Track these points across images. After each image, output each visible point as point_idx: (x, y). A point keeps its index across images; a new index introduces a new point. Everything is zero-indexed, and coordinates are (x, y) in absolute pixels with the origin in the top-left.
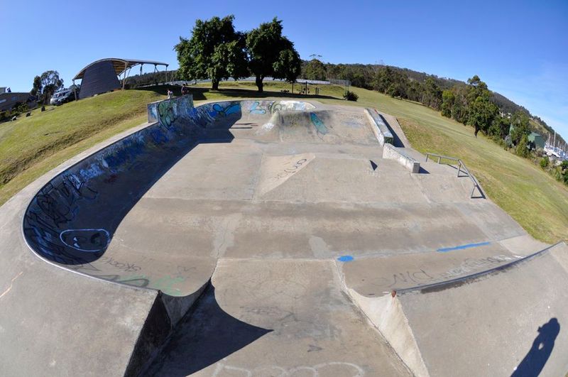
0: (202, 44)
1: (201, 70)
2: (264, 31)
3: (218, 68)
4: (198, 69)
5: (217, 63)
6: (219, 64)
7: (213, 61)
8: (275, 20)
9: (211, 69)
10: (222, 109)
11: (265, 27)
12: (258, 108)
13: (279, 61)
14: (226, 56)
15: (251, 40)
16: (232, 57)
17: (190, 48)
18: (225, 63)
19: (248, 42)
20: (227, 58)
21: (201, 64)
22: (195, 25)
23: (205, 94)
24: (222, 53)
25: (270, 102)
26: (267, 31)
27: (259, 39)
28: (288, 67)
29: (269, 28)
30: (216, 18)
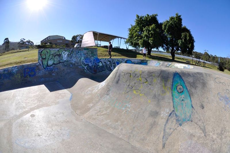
0: (139, 27)
2: (171, 20)
5: (144, 37)
8: (177, 14)
11: (172, 18)
13: (182, 39)
14: (149, 33)
15: (164, 25)
19: (163, 27)
20: (149, 35)
22: (136, 18)
25: (168, 64)
26: (173, 21)
27: (169, 25)
28: (187, 43)
29: (174, 19)
30: (147, 15)
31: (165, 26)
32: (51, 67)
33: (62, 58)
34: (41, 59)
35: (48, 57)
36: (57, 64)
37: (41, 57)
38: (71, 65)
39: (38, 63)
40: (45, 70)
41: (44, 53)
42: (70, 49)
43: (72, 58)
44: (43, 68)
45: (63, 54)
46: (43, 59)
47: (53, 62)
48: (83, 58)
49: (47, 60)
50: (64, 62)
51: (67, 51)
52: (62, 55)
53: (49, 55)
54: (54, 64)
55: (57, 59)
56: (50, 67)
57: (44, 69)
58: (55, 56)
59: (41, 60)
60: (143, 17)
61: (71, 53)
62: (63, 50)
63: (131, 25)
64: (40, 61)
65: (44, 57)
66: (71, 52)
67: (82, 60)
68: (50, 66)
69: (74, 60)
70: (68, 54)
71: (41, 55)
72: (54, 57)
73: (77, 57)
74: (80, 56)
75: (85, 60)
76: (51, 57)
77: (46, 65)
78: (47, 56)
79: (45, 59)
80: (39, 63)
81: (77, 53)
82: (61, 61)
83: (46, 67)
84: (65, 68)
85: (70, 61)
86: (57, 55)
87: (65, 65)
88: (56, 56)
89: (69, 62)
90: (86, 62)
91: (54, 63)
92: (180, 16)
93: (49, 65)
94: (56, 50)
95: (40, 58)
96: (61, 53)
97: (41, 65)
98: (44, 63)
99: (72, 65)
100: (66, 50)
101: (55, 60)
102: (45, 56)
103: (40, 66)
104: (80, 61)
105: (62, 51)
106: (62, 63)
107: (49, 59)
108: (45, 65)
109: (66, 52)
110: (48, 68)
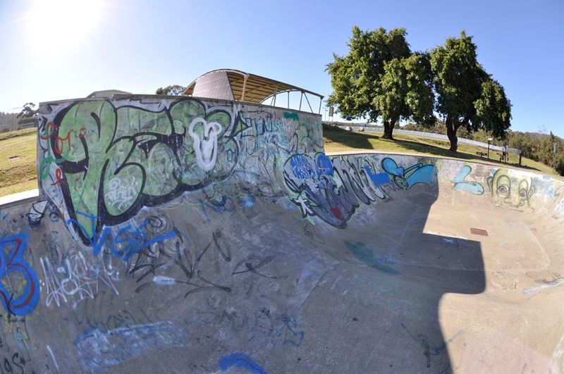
0: (365, 60)
1: (365, 99)
2: (452, 48)
3: (392, 98)
4: (359, 96)
5: (390, 89)
6: (394, 90)
7: (383, 86)
8: (463, 34)
9: (381, 97)
10: (400, 171)
11: (453, 43)
12: (469, 178)
13: (483, 98)
14: (403, 77)
16: (413, 80)
17: (347, 67)
18: (403, 91)
19: (433, 64)
20: (405, 82)
21: (365, 88)
22: (352, 36)
23: (371, 140)
24: (397, 73)
25: (491, 170)
26: (458, 48)
27: (449, 60)
28: (496, 110)
29: (459, 44)
30: (381, 30)
31: (440, 61)
32: (133, 223)
33: (190, 159)
34: (54, 167)
35: (103, 157)
36: (167, 198)
37: (58, 155)
38: (245, 197)
39: (38, 200)
40: (89, 249)
41: (77, 128)
42: (228, 110)
43: (242, 159)
44: (76, 235)
45: (195, 136)
46: (69, 167)
47: (139, 183)
48: (283, 157)
49: (94, 172)
50: (207, 182)
51: (214, 116)
52: (186, 141)
53: (105, 139)
54: (144, 199)
55: (160, 168)
56: (122, 226)
57: (87, 241)
58: (147, 147)
59: (59, 180)
60: (371, 34)
61: (234, 133)
62: (192, 112)
63: (335, 57)
64: (48, 183)
65: (77, 157)
66: (236, 124)
67: (281, 167)
68: (125, 216)
69: (251, 169)
70: (220, 137)
71: (54, 138)
72: (138, 153)
73: (262, 152)
74: (271, 145)
75: (293, 164)
76: (123, 155)
77: (93, 208)
78: (97, 145)
79: (81, 166)
80: (44, 204)
81: (260, 130)
82: (187, 178)
83: (97, 230)
84: (223, 221)
85: (234, 172)
86: (162, 139)
87: (215, 203)
88: (151, 144)
89: (234, 180)
90: (298, 174)
91: (146, 190)
92: (469, 39)
93: (113, 212)
94: (155, 108)
95: (49, 161)
96: (186, 129)
97: (58, 214)
98: (75, 200)
99: (253, 199)
100: (208, 111)
101: (149, 170)
102: (81, 147)
103: (53, 226)
104: (275, 172)
105: (190, 117)
106: (197, 187)
107: (112, 168)
108: (87, 214)
109: (212, 125)
110: (108, 236)
